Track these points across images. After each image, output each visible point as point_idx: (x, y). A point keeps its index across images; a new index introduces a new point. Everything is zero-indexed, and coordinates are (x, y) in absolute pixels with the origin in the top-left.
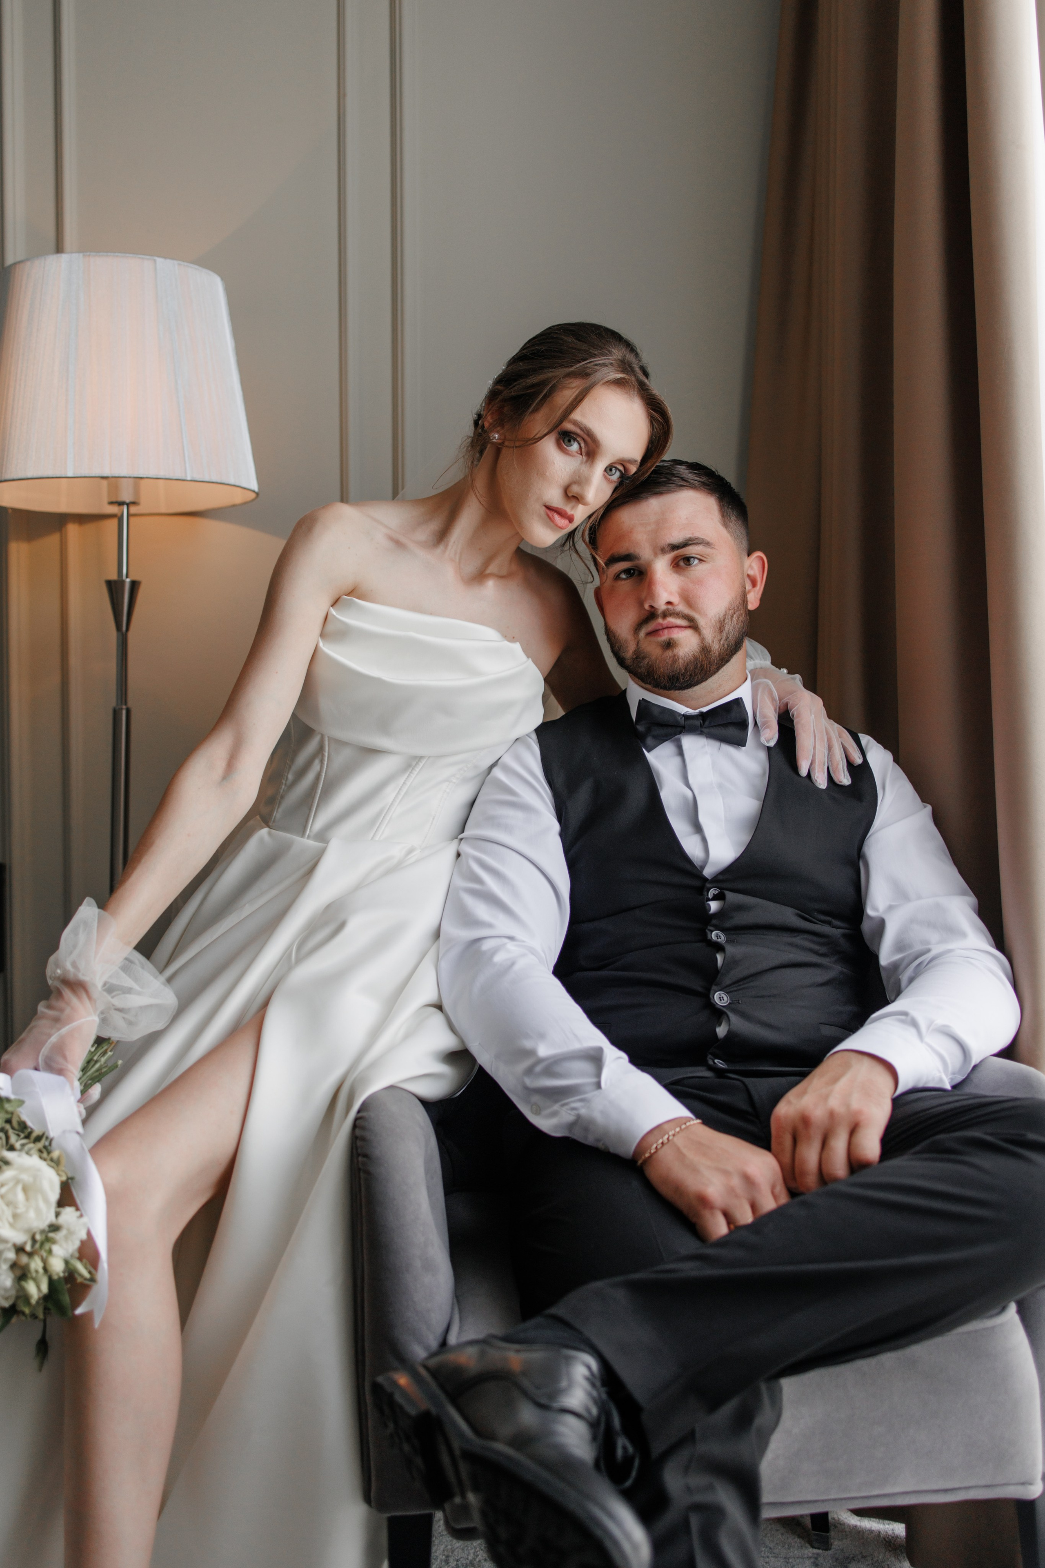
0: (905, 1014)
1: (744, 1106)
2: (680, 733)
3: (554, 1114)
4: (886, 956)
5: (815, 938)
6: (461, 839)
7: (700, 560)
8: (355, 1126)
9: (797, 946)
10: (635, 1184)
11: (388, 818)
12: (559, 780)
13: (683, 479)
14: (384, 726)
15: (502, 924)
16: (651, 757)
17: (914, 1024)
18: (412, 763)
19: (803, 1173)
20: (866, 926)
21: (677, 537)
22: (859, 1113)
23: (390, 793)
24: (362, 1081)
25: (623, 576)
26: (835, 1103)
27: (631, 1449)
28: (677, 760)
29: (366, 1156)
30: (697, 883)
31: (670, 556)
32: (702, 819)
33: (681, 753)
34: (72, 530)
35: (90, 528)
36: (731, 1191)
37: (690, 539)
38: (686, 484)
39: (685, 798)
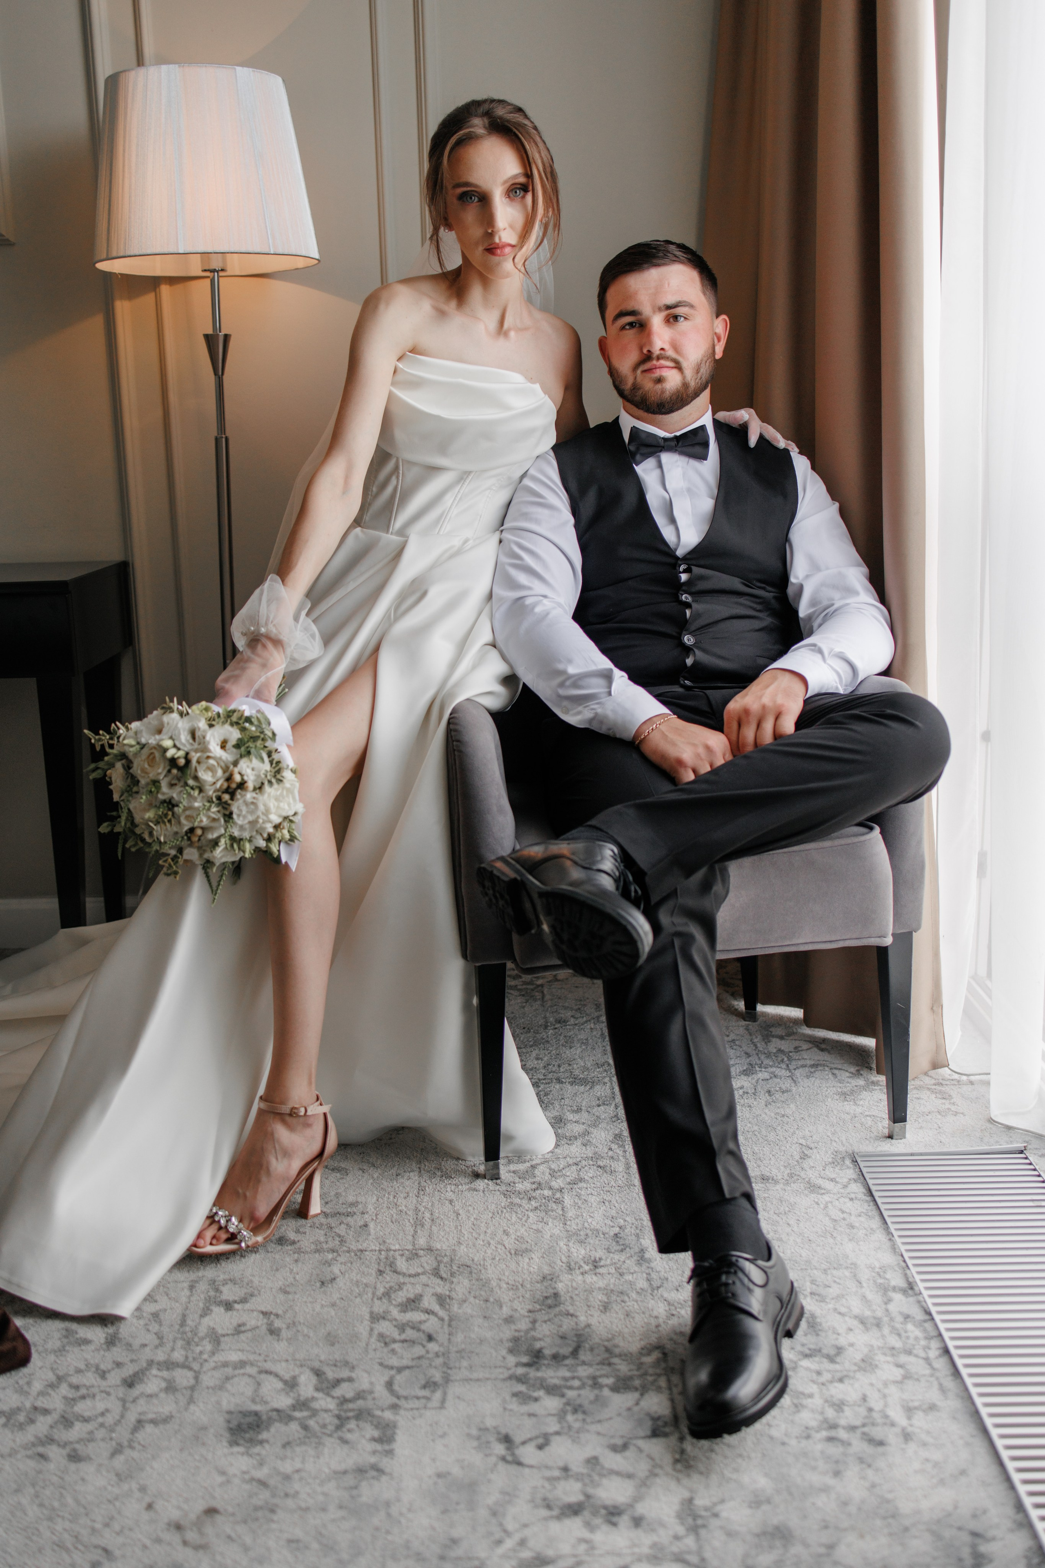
0: (814, 645)
1: (706, 708)
2: (661, 451)
3: (579, 713)
4: (803, 611)
5: (753, 599)
6: (502, 531)
7: (685, 318)
8: (449, 723)
9: (741, 604)
10: (635, 756)
11: (448, 517)
12: (574, 486)
13: (675, 256)
14: (443, 449)
15: (538, 587)
16: (639, 469)
17: (820, 651)
18: (464, 476)
19: (744, 745)
20: (790, 591)
21: (670, 300)
22: (782, 705)
23: (449, 499)
24: (451, 695)
25: (627, 327)
26: (766, 700)
27: (640, 892)
28: (657, 472)
29: (458, 741)
30: (672, 561)
31: (664, 314)
32: (676, 513)
33: (660, 466)
34: (165, 289)
35: (179, 287)
36: (698, 756)
37: (680, 302)
38: (676, 260)
39: (664, 499)
